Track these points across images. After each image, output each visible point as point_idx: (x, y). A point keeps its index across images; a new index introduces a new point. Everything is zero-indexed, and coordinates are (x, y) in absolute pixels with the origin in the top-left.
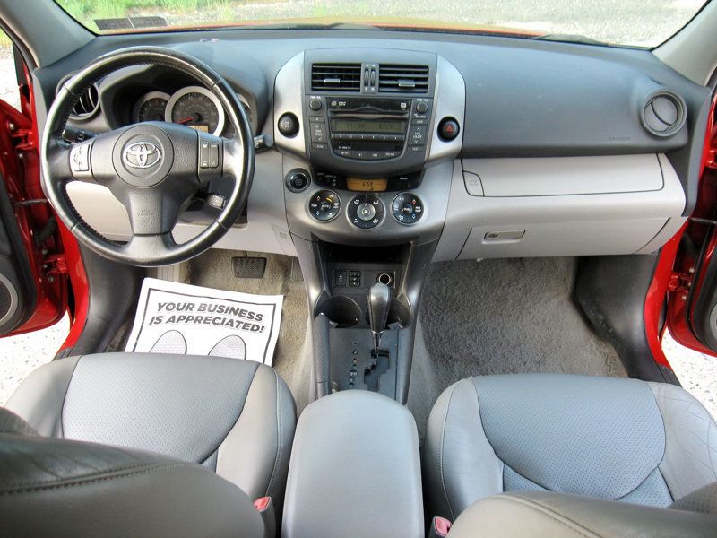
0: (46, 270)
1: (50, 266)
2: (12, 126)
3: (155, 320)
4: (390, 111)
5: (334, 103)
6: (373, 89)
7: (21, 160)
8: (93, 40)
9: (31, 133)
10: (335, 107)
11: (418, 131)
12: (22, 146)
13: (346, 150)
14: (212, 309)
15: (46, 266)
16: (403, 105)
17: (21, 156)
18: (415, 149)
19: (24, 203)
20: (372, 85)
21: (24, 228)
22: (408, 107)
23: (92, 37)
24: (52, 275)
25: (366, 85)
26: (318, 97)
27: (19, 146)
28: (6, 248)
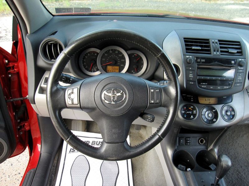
0: (19, 129)
1: (21, 127)
2: (7, 61)
3: (72, 150)
4: (226, 65)
5: (199, 60)
6: (218, 53)
7: (10, 77)
8: (52, 18)
9: (16, 65)
10: (199, 62)
11: (240, 76)
12: (11, 71)
13: (205, 85)
14: (98, 143)
15: (19, 127)
16: (233, 62)
17: (10, 76)
18: (238, 85)
19: (12, 100)
20: (218, 51)
21: (11, 113)
22: (235, 63)
23: (52, 17)
24: (22, 131)
25: (215, 51)
26: (190, 56)
27: (9, 71)
28: (3, 124)
